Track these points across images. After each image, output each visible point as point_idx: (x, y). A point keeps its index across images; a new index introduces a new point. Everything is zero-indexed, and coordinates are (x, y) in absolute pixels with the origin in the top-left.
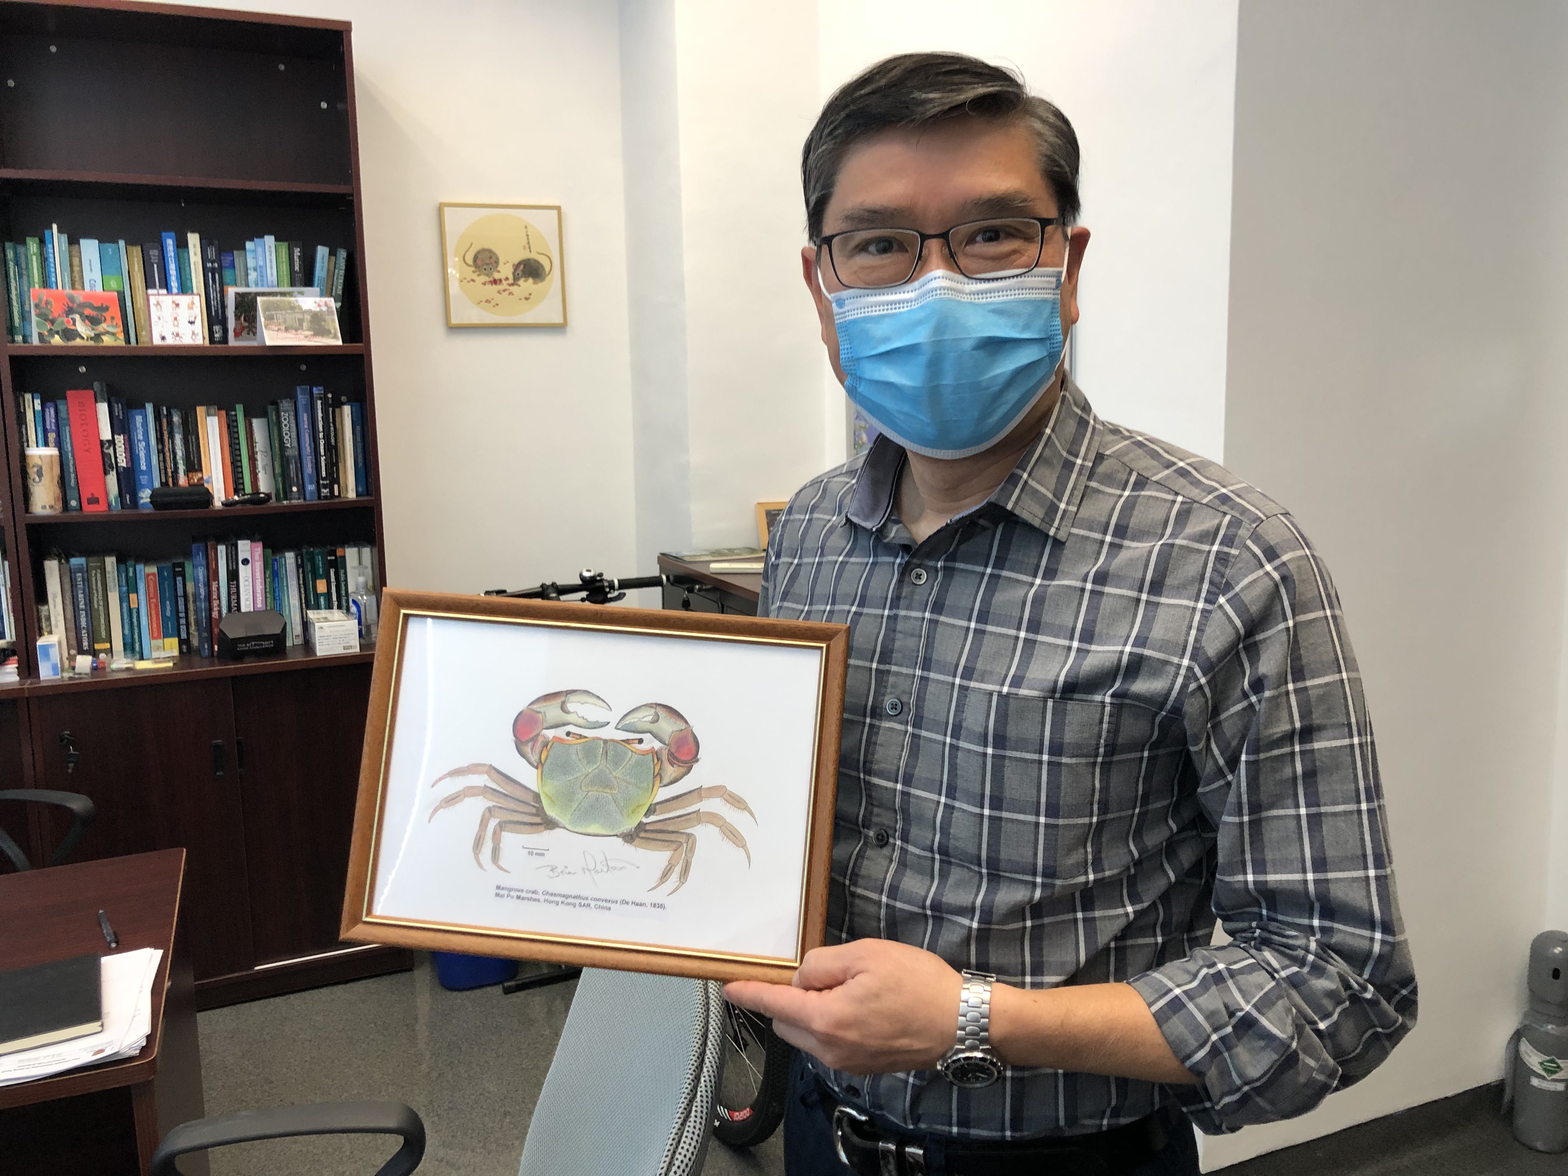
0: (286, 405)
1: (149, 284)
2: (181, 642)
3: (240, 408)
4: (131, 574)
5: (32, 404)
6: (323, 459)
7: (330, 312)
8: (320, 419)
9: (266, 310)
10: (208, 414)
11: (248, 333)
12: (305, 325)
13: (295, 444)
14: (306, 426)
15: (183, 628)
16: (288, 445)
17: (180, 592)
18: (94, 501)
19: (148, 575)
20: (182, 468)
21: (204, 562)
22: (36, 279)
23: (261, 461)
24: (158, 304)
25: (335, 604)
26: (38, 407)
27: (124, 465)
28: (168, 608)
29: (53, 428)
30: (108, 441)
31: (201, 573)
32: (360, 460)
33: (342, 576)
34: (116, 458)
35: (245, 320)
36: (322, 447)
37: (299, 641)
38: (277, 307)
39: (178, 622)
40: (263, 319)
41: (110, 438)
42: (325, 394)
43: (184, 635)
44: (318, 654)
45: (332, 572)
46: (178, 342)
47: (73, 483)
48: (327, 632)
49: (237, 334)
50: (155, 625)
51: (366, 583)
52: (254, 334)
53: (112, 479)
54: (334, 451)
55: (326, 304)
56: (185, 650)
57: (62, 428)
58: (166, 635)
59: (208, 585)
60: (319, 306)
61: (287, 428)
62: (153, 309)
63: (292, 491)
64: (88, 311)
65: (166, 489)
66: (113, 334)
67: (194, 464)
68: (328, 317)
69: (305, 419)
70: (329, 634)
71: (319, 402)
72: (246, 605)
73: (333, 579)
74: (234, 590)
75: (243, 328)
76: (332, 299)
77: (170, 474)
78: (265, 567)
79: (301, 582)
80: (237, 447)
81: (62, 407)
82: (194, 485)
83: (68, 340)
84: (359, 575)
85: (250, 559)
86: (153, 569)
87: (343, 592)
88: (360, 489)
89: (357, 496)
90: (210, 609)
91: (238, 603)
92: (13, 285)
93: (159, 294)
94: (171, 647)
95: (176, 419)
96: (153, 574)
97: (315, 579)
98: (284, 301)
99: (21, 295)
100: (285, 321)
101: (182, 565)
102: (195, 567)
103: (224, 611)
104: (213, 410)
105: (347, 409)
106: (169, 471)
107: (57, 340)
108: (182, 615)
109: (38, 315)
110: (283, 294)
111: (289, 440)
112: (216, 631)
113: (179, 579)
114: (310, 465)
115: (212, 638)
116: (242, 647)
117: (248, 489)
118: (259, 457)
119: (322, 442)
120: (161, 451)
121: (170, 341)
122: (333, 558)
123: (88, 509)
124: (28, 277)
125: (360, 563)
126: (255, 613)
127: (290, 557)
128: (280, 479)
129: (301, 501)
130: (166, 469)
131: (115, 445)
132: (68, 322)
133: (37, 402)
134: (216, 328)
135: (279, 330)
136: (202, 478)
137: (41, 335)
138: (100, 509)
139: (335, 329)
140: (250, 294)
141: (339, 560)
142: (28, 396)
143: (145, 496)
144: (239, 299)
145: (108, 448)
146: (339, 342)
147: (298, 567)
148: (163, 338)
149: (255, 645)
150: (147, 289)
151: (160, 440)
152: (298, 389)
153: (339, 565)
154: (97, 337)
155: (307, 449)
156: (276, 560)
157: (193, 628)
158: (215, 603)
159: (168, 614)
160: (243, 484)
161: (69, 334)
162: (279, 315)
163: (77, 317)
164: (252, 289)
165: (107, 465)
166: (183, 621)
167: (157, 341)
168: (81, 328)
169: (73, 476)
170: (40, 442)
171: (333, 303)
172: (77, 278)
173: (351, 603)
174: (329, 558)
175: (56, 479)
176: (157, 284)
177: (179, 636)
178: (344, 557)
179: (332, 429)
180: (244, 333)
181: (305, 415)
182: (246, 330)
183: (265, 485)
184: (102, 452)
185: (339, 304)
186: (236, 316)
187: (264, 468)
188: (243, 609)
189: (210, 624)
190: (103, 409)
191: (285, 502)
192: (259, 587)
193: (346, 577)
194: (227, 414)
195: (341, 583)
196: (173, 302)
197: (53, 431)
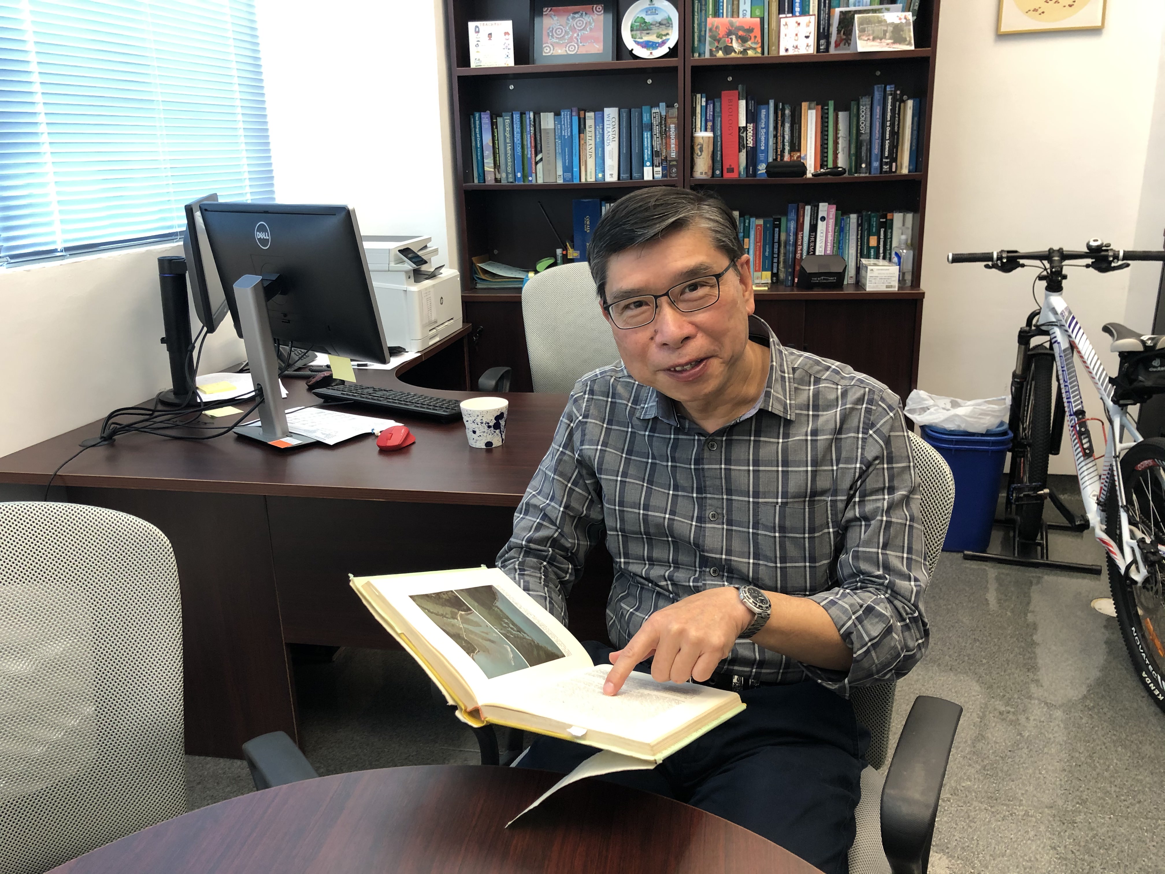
0: (865, 101)
1: (781, 11)
2: (773, 275)
3: (831, 103)
4: (747, 225)
5: (701, 101)
6: (887, 142)
7: (908, 23)
8: (889, 110)
9: (860, 24)
10: (810, 108)
11: (845, 45)
12: (887, 34)
13: (868, 131)
14: (878, 117)
15: (775, 265)
16: (863, 132)
17: (776, 240)
18: (731, 170)
19: (757, 226)
20: (787, 148)
21: (795, 217)
22: (710, 13)
23: (842, 144)
24: (786, 24)
25: (882, 255)
26: (704, 104)
27: (751, 145)
28: (767, 250)
29: (711, 119)
30: (743, 127)
31: (792, 225)
32: (914, 144)
33: (889, 234)
34: (747, 140)
35: (844, 34)
36: (888, 133)
37: (852, 281)
38: (869, 22)
39: (773, 260)
40: (857, 32)
41: (744, 125)
42: (895, 91)
43: (775, 271)
44: (867, 290)
45: (882, 230)
46: (796, 52)
47: (719, 158)
48: (875, 274)
49: (837, 45)
50: (757, 262)
51: (907, 240)
52: (849, 44)
53: (743, 155)
54: (896, 136)
55: (905, 18)
56: (774, 281)
57: (716, 119)
58: (764, 269)
59: (796, 234)
60: (900, 19)
61: (863, 119)
62: (782, 28)
63: (861, 167)
64: (740, 33)
65: (775, 163)
66: (755, 49)
67: (796, 146)
68: (906, 28)
69: (878, 111)
70: (877, 275)
71: (890, 97)
72: (820, 250)
73: (882, 236)
74: (812, 239)
75: (842, 40)
76: (911, 13)
77: (779, 153)
78: (836, 225)
79: (859, 237)
80: (826, 133)
81: (718, 104)
82: (794, 161)
83: (727, 54)
84: (902, 234)
85: (826, 216)
86: (761, 222)
87: (888, 247)
88: (911, 168)
89: (909, 172)
90: (795, 252)
91: (815, 249)
92: (696, 17)
93: (786, 17)
94: (766, 277)
95: (787, 112)
96: (760, 225)
97: (869, 236)
98: (874, 16)
99: (699, 25)
100: (873, 32)
101: (779, 220)
102: (787, 220)
103: (805, 254)
104: (813, 104)
105: (910, 103)
106: (779, 150)
107: (720, 54)
108: (776, 256)
109: (710, 37)
110: (874, 11)
111: (864, 128)
112: (798, 268)
113: (777, 229)
114: (877, 147)
115: (794, 272)
116: (815, 280)
117: (830, 165)
118: (840, 141)
119: (888, 129)
120: (776, 136)
121: (791, 52)
122: (884, 220)
123: (727, 176)
124: (706, 11)
125: (904, 225)
126: (825, 256)
127: (853, 217)
128: (853, 158)
129: (867, 175)
130: (776, 149)
131: (747, 130)
132: (728, 41)
133: (704, 100)
134: (822, 42)
135: (869, 39)
136: (800, 156)
137: (711, 51)
138: (734, 176)
139: (910, 37)
140: (850, 11)
141: (888, 222)
142: (699, 96)
143: (762, 168)
144: (842, 17)
145: (743, 133)
146: (912, 48)
147: (858, 225)
148: (787, 50)
149: (824, 279)
150: (779, 14)
151: (776, 128)
152: (876, 87)
153: (888, 226)
154: (745, 51)
155: (877, 134)
156: (843, 219)
157: (781, 265)
158: (799, 248)
159: (767, 254)
160: (827, 161)
161: (728, 49)
162: (869, 28)
163: (734, 37)
164: (852, 8)
165: (741, 144)
166: (775, 260)
167: (782, 53)
168: (736, 45)
169: (719, 153)
170: (703, 128)
171: (910, 16)
172: (735, 10)
173: (893, 255)
174: (881, 220)
175: (711, 153)
176: (786, 10)
177: (772, 271)
178: (892, 220)
179: (897, 119)
180: (842, 45)
181: (878, 107)
182: (843, 42)
183: (842, 162)
184: (739, 135)
185: (915, 18)
186: (838, 30)
187: (843, 150)
188: (817, 253)
189: (794, 263)
190: (743, 103)
191: (856, 175)
192: (830, 238)
193: (892, 235)
194: (822, 108)
195: (888, 240)
196: (797, 22)
197: (710, 121)
